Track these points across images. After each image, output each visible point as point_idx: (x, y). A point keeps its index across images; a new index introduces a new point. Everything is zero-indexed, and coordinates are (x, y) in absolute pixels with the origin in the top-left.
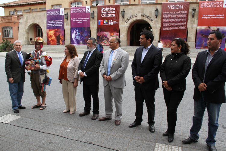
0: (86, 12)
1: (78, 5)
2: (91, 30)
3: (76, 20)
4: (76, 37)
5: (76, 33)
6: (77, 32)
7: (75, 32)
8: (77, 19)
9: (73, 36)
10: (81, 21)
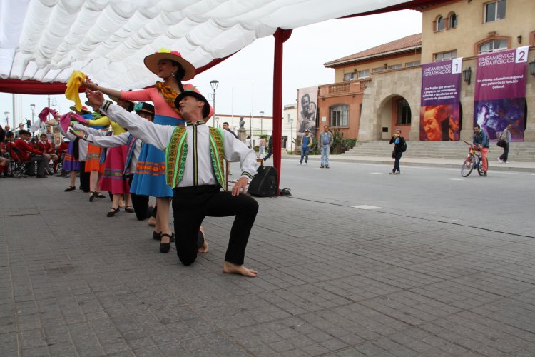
0: (517, 61)
1: (497, 47)
2: (528, 104)
3: (490, 82)
4: (487, 122)
5: (487, 113)
6: (491, 111)
7: (484, 110)
8: (491, 80)
9: (481, 120)
10: (501, 85)
